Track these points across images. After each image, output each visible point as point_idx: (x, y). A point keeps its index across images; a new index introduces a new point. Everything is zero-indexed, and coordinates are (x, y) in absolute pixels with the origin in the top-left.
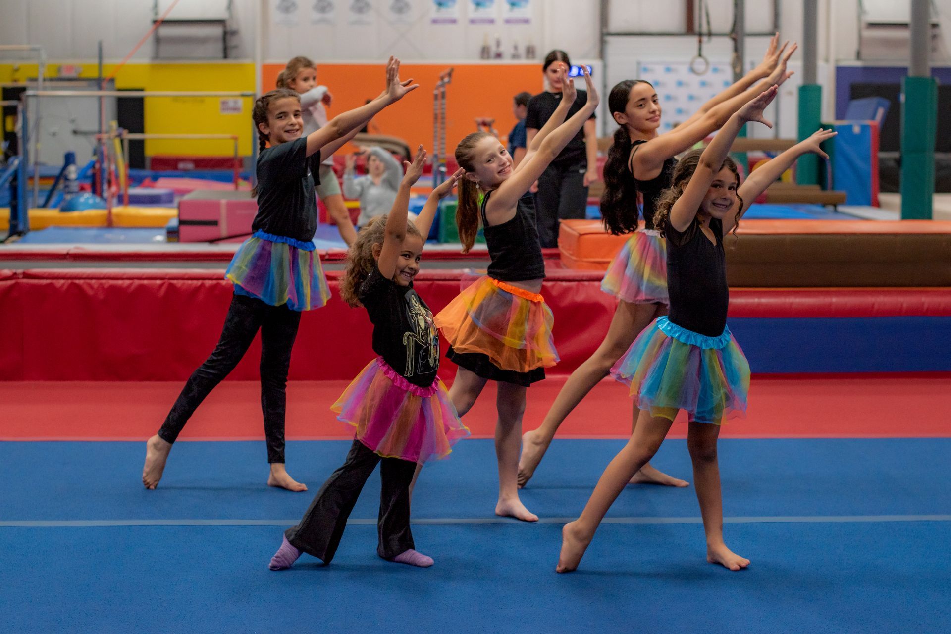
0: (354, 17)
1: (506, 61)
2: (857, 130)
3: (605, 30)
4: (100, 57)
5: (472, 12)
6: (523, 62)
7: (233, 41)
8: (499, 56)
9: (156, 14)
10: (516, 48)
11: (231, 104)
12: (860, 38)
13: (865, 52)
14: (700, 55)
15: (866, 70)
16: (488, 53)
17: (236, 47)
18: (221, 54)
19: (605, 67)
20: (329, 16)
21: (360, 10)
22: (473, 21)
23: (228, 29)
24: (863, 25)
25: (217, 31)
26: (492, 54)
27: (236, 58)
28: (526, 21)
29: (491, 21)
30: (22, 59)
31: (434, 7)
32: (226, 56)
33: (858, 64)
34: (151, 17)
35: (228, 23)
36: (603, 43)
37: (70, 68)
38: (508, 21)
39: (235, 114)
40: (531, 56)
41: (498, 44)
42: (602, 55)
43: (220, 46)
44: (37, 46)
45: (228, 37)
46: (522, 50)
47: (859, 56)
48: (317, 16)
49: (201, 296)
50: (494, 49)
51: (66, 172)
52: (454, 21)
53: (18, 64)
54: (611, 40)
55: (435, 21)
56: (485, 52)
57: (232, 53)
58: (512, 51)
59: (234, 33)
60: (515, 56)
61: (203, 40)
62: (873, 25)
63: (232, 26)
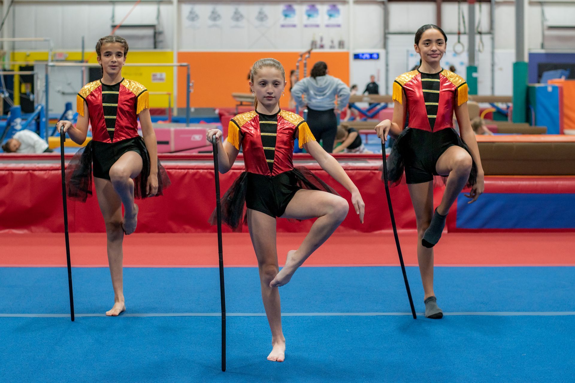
0: (234, 23)
1: (327, 50)
2: (550, 89)
3: (387, 31)
4: (83, 48)
5: (305, 20)
6: (337, 50)
7: (160, 38)
8: (322, 47)
9: (113, 21)
10: (332, 42)
11: (158, 76)
12: (544, 36)
13: (547, 44)
14: (459, 42)
15: (547, 55)
16: (316, 45)
17: (161, 42)
18: (152, 46)
19: (387, 53)
20: (218, 22)
21: (237, 19)
22: (306, 26)
23: (157, 31)
24: (545, 28)
25: (150, 32)
26: (318, 45)
27: (162, 48)
28: (339, 26)
29: (317, 26)
30: (31, 49)
31: (282, 17)
32: (155, 47)
33: (543, 51)
34: (110, 23)
35: (157, 27)
36: (385, 39)
37: (61, 55)
38: (327, 26)
39: (161, 82)
40: (341, 47)
41: (322, 40)
42: (385, 46)
43: (152, 41)
44: (48, 38)
45: (157, 35)
46: (336, 44)
47: (543, 46)
48: (211, 23)
49: (187, 180)
50: (319, 43)
51: (66, 115)
52: (294, 26)
53: (28, 52)
54: (391, 37)
55: (283, 26)
56: (313, 44)
57: (159, 45)
58: (330, 44)
59: (161, 33)
60: (332, 47)
61: (142, 38)
62: (551, 28)
63: (159, 29)
